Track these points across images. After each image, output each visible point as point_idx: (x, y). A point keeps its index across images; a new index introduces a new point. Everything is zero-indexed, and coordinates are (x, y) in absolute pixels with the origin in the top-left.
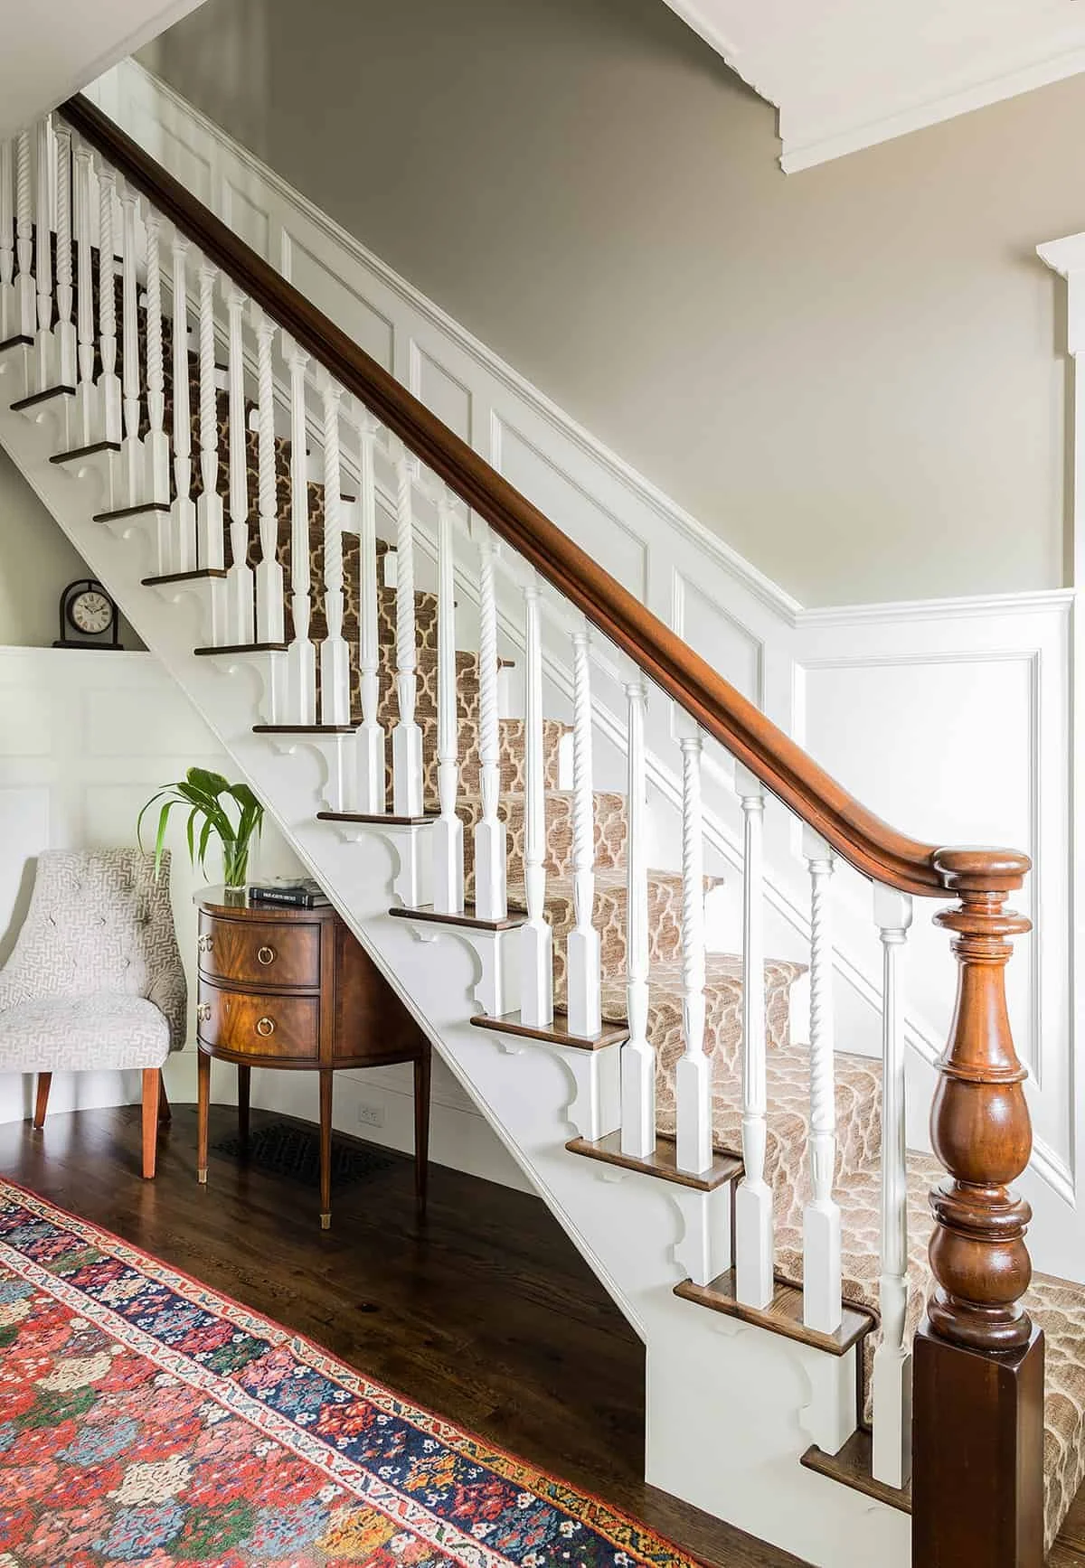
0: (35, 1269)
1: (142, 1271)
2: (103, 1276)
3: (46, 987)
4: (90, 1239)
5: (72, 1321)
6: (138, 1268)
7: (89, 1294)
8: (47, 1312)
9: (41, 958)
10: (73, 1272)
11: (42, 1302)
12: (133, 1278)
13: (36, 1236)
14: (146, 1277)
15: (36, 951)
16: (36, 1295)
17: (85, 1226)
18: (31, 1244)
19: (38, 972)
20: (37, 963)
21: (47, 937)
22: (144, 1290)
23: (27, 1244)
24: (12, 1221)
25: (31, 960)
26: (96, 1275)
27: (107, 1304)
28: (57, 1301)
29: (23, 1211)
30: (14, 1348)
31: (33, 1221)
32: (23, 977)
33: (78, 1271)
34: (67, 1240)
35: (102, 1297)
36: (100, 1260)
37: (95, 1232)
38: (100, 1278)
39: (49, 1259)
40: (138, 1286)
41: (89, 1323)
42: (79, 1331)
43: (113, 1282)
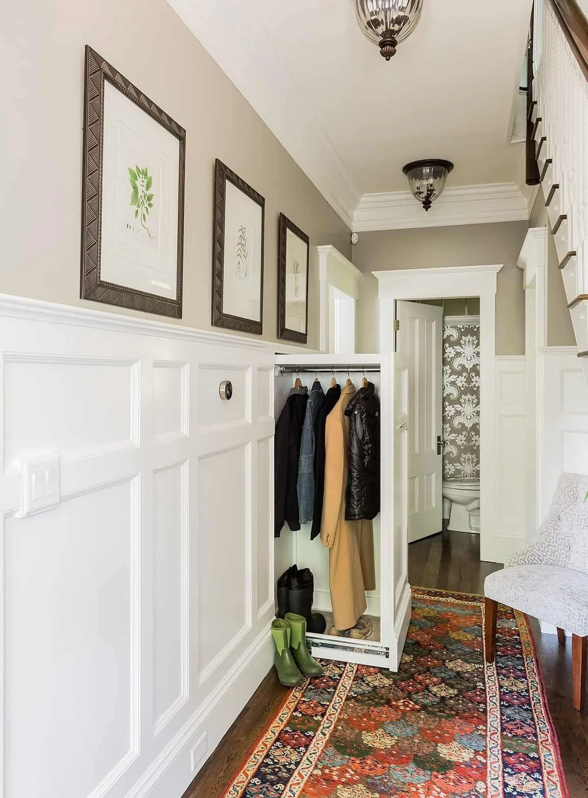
0: (497, 737)
1: (545, 779)
2: (524, 766)
3: (552, 558)
4: (541, 737)
5: (479, 782)
6: (545, 775)
7: (504, 772)
8: (475, 767)
9: (550, 539)
10: (512, 752)
11: (479, 759)
12: (536, 780)
13: (517, 717)
14: (544, 785)
15: (547, 534)
16: (481, 753)
17: (548, 727)
18: (511, 720)
19: (547, 547)
20: (547, 542)
21: (556, 527)
22: (532, 793)
23: (509, 719)
24: (517, 700)
25: (544, 538)
26: (521, 763)
27: (506, 785)
28: (486, 764)
29: (527, 697)
30: (440, 776)
31: (526, 707)
32: (537, 548)
33: (516, 753)
34: (529, 729)
35: (508, 779)
36: (531, 755)
37: (549, 735)
38: (519, 766)
39: (510, 735)
40: (533, 787)
41: (485, 790)
42: (476, 791)
43: (524, 774)
